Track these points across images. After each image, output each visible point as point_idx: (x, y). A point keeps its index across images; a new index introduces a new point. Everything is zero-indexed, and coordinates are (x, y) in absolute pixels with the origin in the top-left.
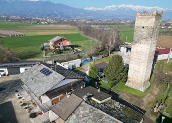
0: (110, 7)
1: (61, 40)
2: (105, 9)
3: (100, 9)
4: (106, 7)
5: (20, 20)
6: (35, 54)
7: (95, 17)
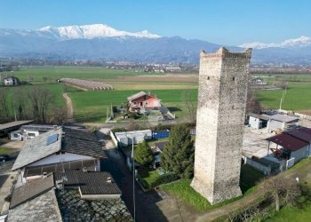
0: (295, 40)
1: (145, 98)
2: (283, 44)
3: (272, 45)
4: (287, 42)
5: (127, 67)
6: (101, 117)
7: (260, 61)
